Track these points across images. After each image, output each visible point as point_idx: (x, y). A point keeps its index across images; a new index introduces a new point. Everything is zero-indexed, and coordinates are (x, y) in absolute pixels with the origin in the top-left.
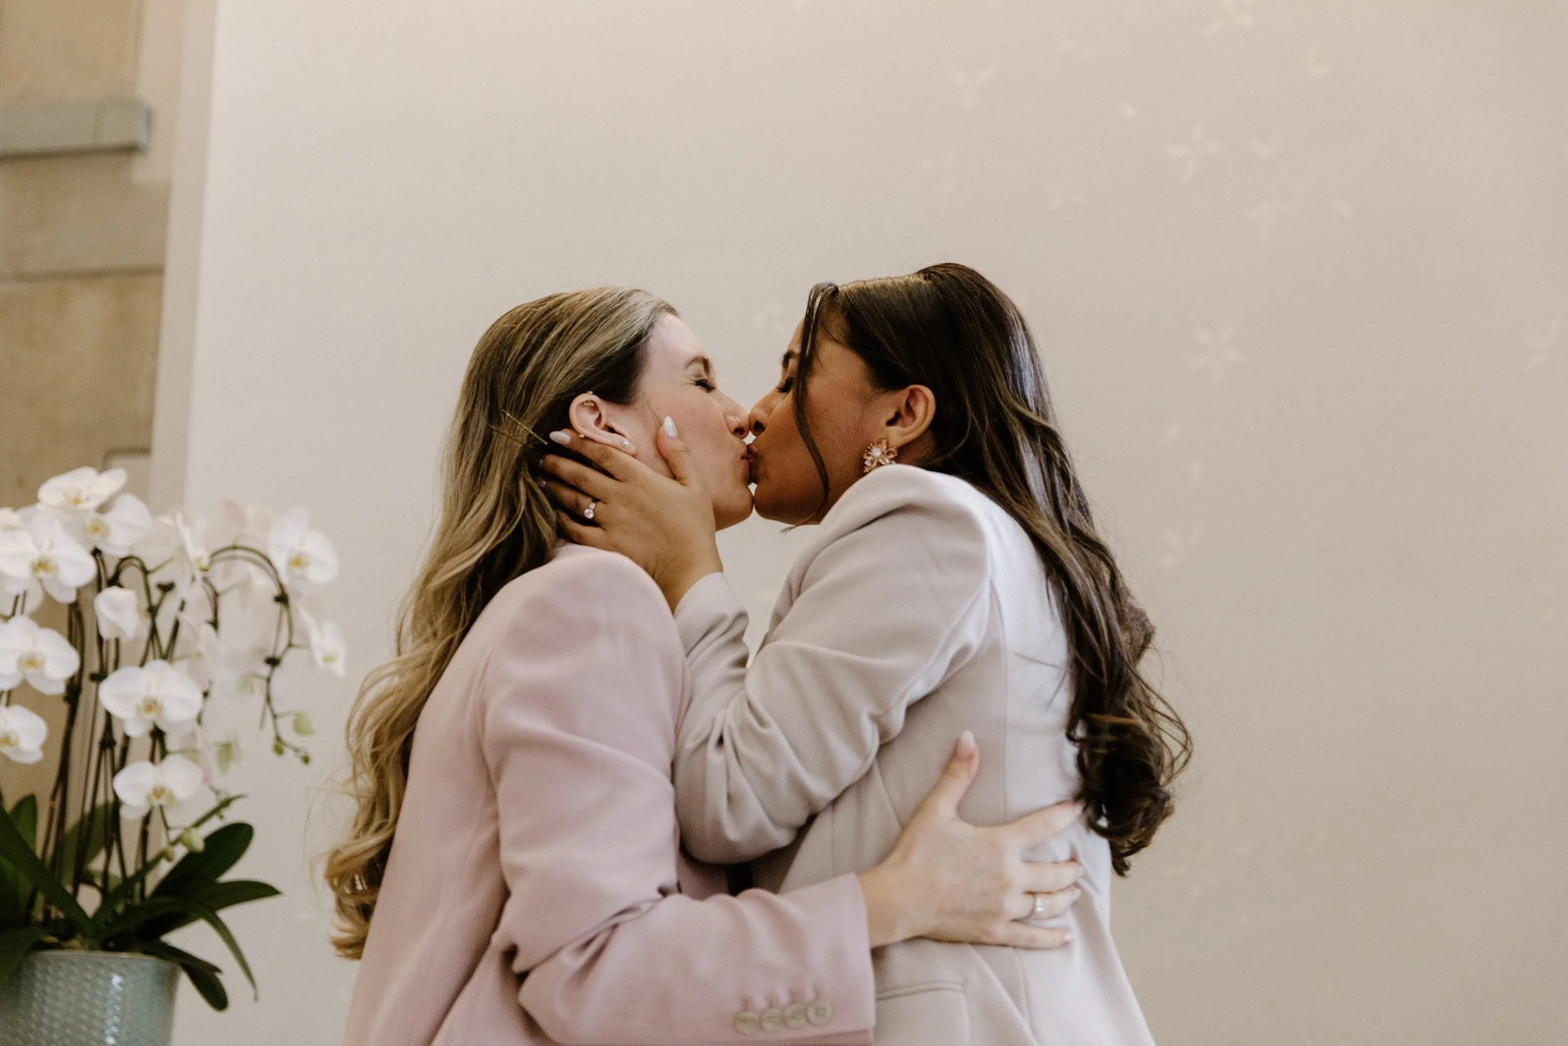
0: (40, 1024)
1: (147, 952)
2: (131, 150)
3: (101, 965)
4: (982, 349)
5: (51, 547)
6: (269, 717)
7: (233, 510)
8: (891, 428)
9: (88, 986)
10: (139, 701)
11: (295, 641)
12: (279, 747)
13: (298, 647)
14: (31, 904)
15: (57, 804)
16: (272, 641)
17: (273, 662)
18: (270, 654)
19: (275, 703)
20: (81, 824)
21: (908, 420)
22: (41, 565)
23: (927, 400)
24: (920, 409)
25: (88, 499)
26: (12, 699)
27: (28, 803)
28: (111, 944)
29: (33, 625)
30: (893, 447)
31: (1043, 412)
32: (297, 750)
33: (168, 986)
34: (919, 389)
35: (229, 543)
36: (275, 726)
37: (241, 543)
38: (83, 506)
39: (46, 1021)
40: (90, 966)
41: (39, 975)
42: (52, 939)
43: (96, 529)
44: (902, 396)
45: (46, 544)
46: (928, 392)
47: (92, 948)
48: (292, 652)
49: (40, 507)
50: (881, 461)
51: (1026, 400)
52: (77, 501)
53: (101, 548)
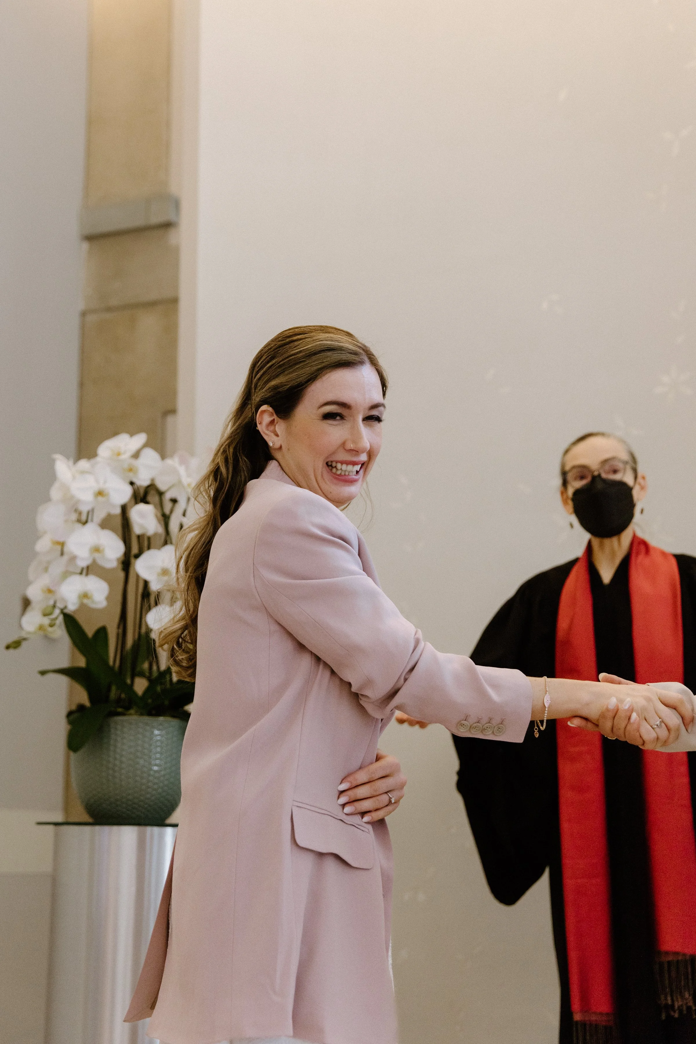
0: (115, 759)
2: (167, 226)
3: (147, 724)
5: (105, 482)
9: (140, 736)
10: (159, 570)
14: (109, 690)
15: (121, 631)
22: (100, 493)
25: (125, 453)
26: (89, 570)
27: (102, 632)
28: (154, 712)
29: (99, 529)
38: (123, 457)
39: (118, 756)
40: (141, 725)
41: (112, 730)
42: (120, 710)
43: (131, 470)
45: (102, 481)
47: (142, 714)
49: (98, 459)
52: (119, 454)
53: (134, 480)
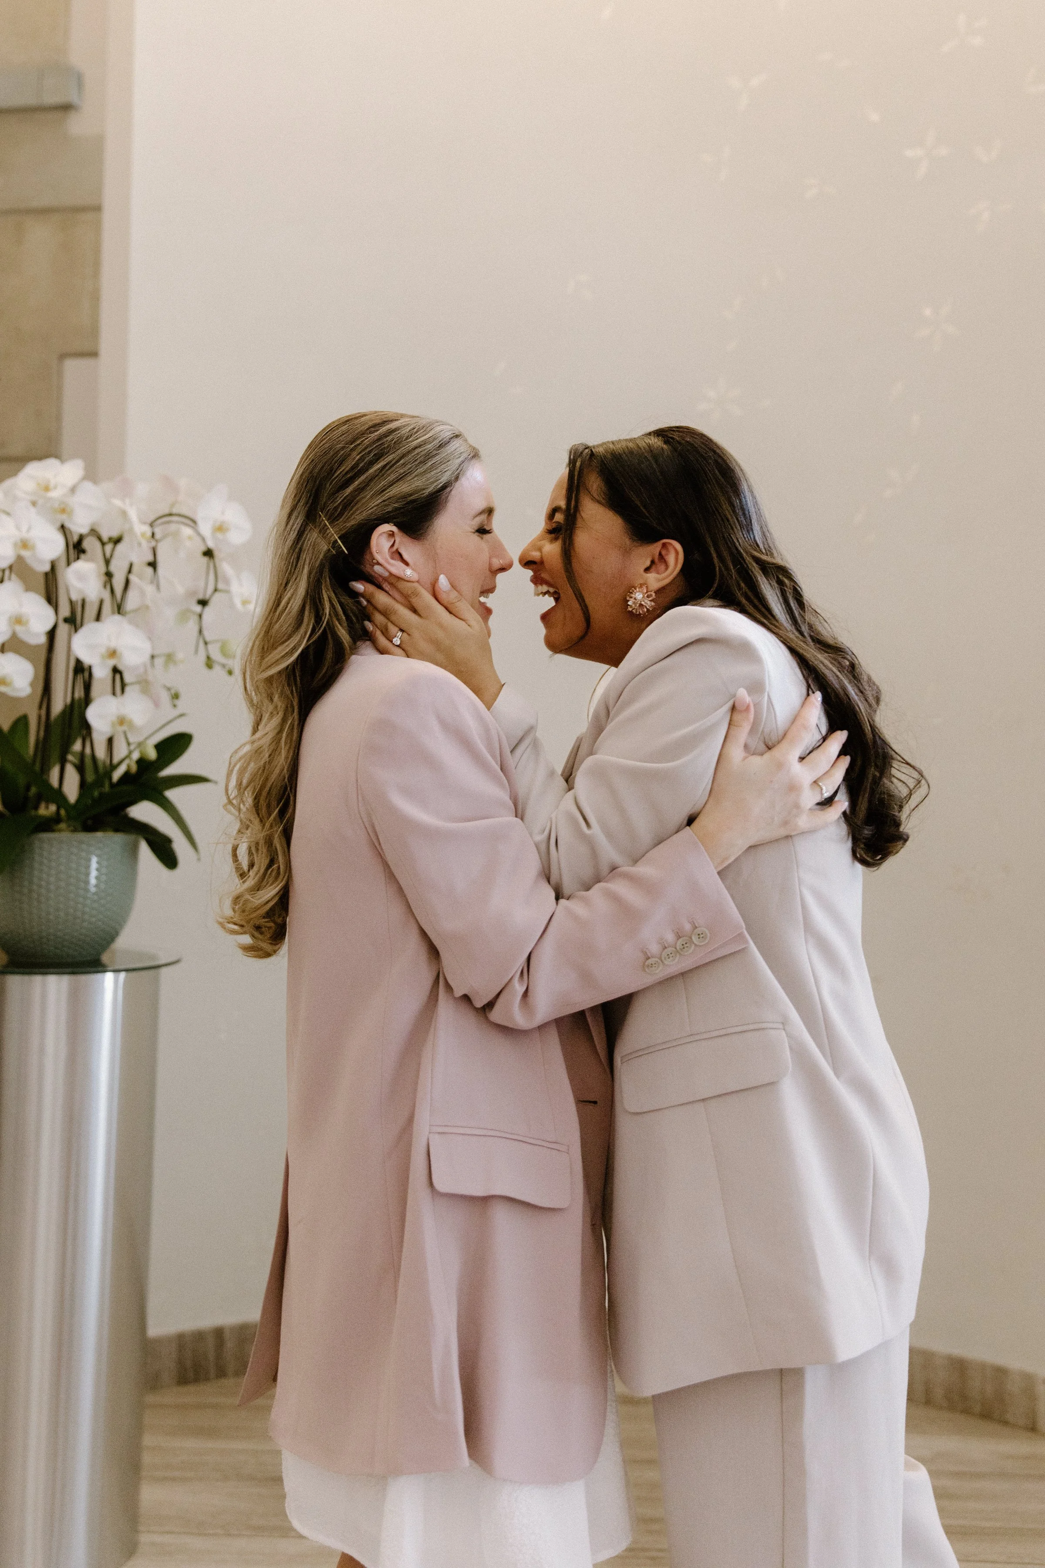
1: (117, 830)
2: (66, 108)
4: (720, 506)
5: (30, 529)
6: (201, 644)
7: (169, 483)
8: (649, 575)
10: (103, 650)
11: (220, 586)
12: (209, 663)
13: (221, 591)
15: (43, 712)
16: (202, 584)
17: (203, 603)
18: (201, 597)
19: (206, 633)
20: (64, 712)
21: (663, 567)
22: (21, 544)
23: (677, 553)
24: (671, 559)
25: (55, 488)
26: (7, 646)
27: (22, 722)
28: (90, 827)
29: (19, 590)
30: (651, 591)
31: (769, 552)
32: (224, 666)
33: (134, 852)
34: (671, 544)
35: (167, 511)
36: (207, 650)
37: (174, 511)
38: (53, 493)
40: (75, 843)
43: (63, 511)
44: (656, 548)
45: (24, 528)
46: (678, 546)
47: (75, 830)
48: (217, 595)
49: (17, 492)
50: (643, 603)
51: (758, 545)
52: (47, 489)
53: (68, 525)
